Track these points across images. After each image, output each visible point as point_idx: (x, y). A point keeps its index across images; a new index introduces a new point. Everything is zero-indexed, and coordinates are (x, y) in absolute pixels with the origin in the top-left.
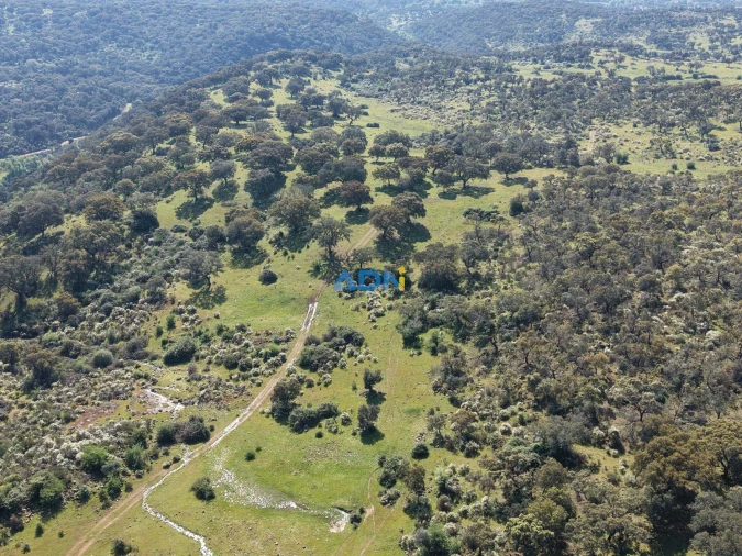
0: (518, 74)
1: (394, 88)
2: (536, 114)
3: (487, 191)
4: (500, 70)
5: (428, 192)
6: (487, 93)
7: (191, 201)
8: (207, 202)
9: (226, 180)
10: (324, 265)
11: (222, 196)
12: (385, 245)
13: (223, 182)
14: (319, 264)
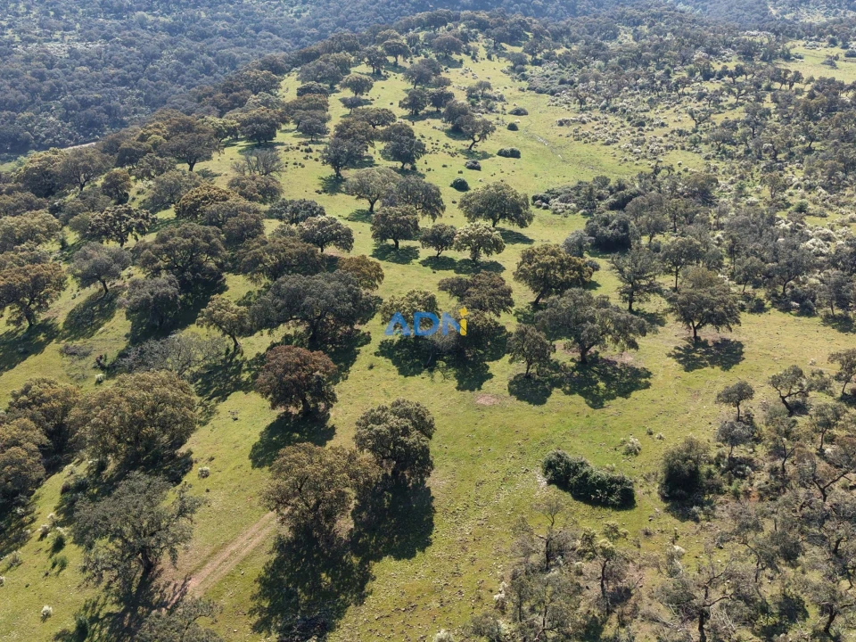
0: (793, 67)
1: (584, 80)
2: (809, 151)
3: (633, 380)
4: (769, 57)
5: (494, 367)
6: (732, 99)
7: (18, 331)
8: (41, 338)
9: (105, 286)
10: (109, 615)
11: (79, 326)
12: (300, 557)
13: (101, 290)
14: (97, 610)
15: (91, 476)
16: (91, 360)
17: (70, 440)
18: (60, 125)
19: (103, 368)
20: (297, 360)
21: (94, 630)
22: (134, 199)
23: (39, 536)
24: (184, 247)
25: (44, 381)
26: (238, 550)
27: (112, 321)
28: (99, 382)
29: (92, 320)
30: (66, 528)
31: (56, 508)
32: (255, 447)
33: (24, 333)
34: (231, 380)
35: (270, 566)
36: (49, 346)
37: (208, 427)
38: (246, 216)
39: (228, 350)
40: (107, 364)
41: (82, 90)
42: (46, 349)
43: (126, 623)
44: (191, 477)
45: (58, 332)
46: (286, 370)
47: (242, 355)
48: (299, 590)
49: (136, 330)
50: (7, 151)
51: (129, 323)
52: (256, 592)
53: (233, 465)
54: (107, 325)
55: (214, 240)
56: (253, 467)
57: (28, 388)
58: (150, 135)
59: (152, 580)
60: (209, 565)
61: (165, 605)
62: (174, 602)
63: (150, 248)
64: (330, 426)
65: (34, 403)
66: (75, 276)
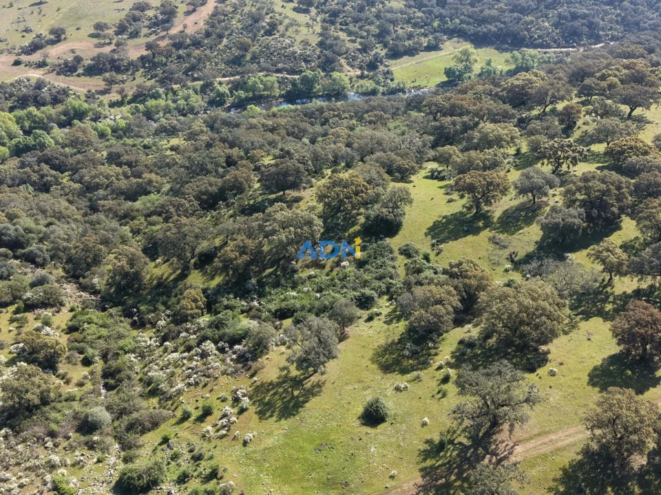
7: (468, 213)
8: (481, 224)
9: (534, 199)
10: (460, 443)
11: (507, 223)
12: (597, 467)
13: (530, 201)
14: (454, 436)
15: (480, 339)
16: (506, 253)
17: (475, 306)
18: (550, 31)
19: (512, 261)
20: (650, 319)
21: (449, 449)
22: (579, 128)
23: (436, 367)
24: (599, 191)
25: (472, 262)
26: (556, 441)
27: (531, 227)
28: (506, 271)
29: (517, 222)
30: (453, 370)
31: (452, 353)
32: (595, 369)
33: (471, 217)
34: (597, 306)
35: (574, 463)
36: (483, 232)
37: (567, 337)
38: (656, 176)
39: (603, 280)
40: (516, 259)
41: (577, 5)
42: (481, 234)
43: (468, 455)
44: (542, 371)
45: (492, 223)
46: (638, 323)
47: (612, 288)
48: (588, 491)
49: (544, 241)
50: (508, 43)
51: (541, 233)
52: (558, 477)
53: (574, 376)
54: (526, 229)
55: (624, 190)
56: (588, 384)
57: (460, 264)
58: (610, 75)
59: (494, 434)
60: (533, 441)
61: (497, 455)
62: (502, 455)
63: (575, 183)
64: (657, 376)
65: (461, 275)
66: (516, 187)
